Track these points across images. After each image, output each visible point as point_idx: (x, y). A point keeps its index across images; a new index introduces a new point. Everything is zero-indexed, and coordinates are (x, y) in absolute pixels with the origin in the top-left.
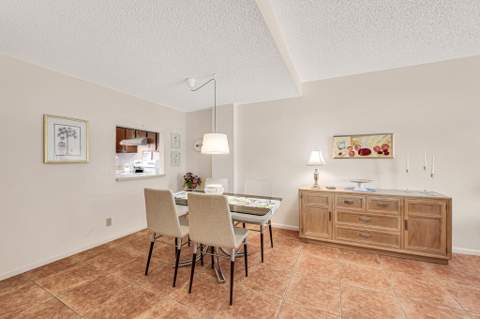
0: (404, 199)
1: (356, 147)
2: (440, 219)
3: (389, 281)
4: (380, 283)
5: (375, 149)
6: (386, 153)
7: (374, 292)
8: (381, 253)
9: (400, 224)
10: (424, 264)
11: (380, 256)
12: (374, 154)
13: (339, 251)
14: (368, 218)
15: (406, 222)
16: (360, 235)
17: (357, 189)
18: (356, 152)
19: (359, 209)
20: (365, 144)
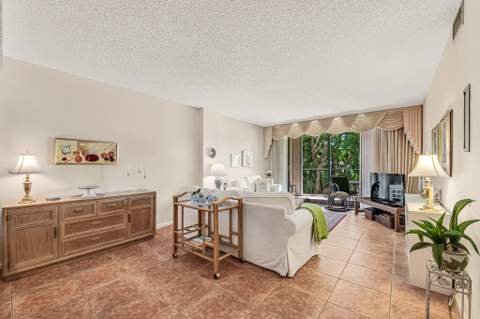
0: (127, 197)
1: (83, 153)
2: (150, 208)
3: (124, 267)
4: (118, 273)
5: (102, 155)
6: (112, 160)
7: (117, 282)
8: (109, 250)
9: (125, 219)
10: (141, 244)
11: (110, 252)
12: (101, 160)
13: (67, 267)
14: (99, 222)
15: (129, 216)
16: (92, 241)
17: (85, 195)
18: (84, 158)
19: (90, 215)
20: (92, 149)
